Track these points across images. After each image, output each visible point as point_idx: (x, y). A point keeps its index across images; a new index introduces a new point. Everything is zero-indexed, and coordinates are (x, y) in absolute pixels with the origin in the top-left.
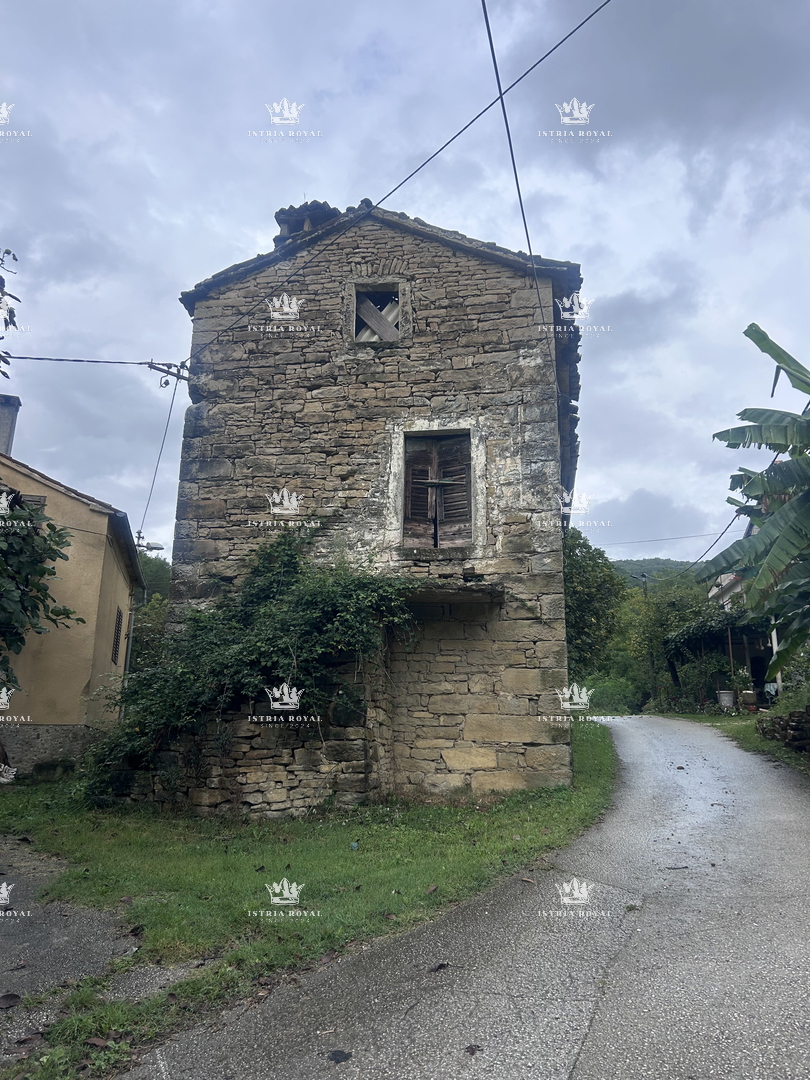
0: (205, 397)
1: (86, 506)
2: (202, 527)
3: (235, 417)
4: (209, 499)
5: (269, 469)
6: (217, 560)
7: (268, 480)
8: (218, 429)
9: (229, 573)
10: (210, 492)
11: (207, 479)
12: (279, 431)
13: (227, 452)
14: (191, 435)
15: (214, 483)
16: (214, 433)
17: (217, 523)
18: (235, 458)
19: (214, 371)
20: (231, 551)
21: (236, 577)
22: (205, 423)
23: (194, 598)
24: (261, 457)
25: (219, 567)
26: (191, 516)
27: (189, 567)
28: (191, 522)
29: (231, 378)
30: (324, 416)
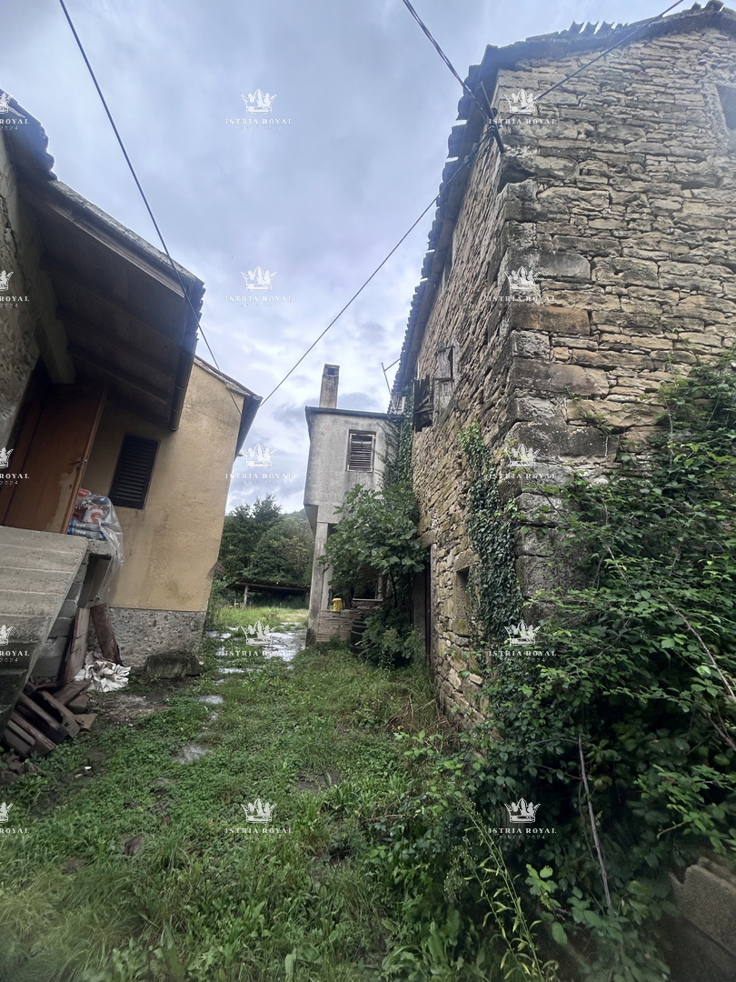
0: (532, 174)
1: (222, 384)
2: (558, 345)
3: (583, 204)
4: (561, 306)
5: (649, 276)
6: (593, 397)
7: (653, 292)
8: (559, 216)
9: (618, 421)
10: (564, 297)
11: (555, 278)
12: (654, 229)
13: (581, 246)
14: (519, 217)
15: (567, 285)
16: (553, 220)
17: (582, 342)
18: (593, 257)
19: (540, 147)
20: (611, 387)
21: (627, 429)
22: (538, 207)
23: (566, 455)
24: (634, 260)
25: (597, 409)
26: (538, 327)
27: (547, 404)
28: (539, 335)
29: (570, 158)
30: (716, 222)
